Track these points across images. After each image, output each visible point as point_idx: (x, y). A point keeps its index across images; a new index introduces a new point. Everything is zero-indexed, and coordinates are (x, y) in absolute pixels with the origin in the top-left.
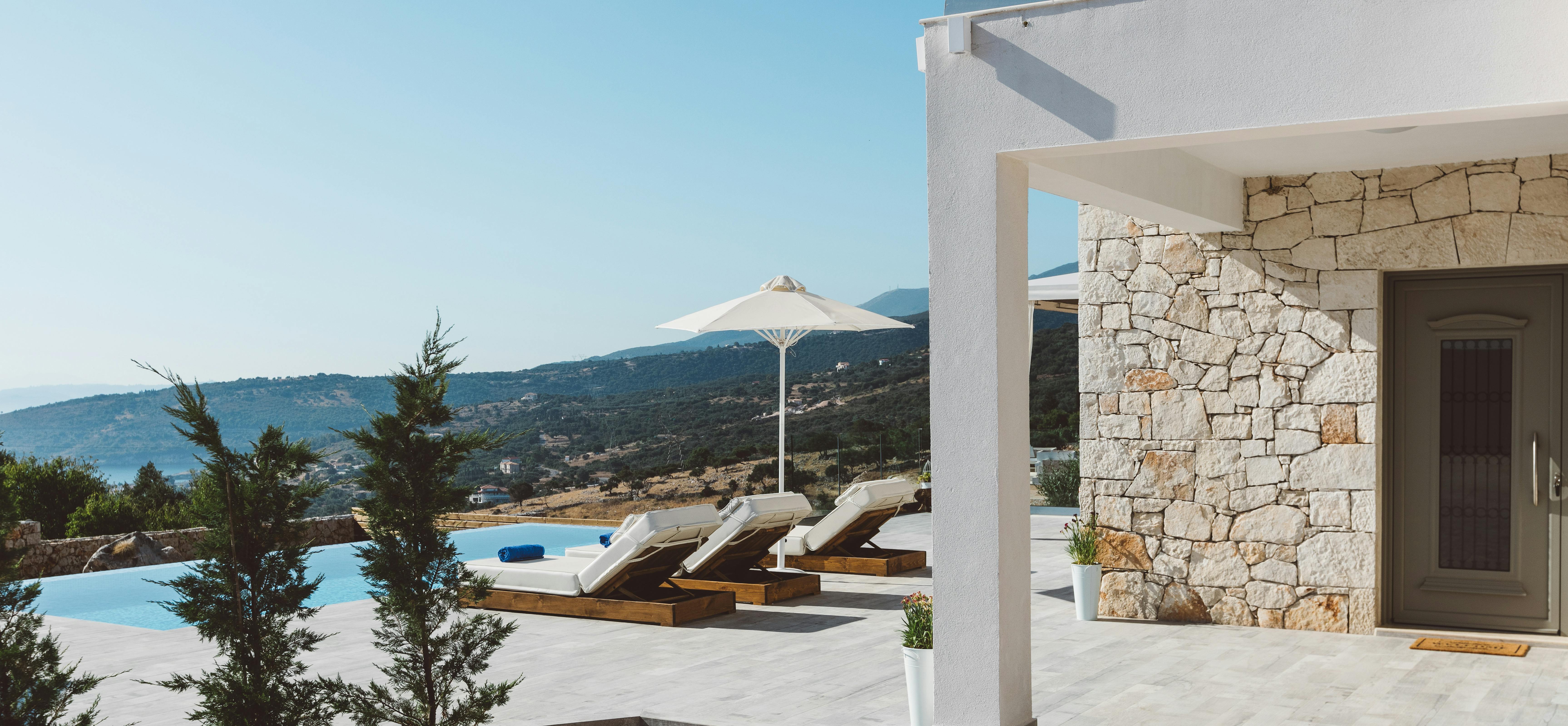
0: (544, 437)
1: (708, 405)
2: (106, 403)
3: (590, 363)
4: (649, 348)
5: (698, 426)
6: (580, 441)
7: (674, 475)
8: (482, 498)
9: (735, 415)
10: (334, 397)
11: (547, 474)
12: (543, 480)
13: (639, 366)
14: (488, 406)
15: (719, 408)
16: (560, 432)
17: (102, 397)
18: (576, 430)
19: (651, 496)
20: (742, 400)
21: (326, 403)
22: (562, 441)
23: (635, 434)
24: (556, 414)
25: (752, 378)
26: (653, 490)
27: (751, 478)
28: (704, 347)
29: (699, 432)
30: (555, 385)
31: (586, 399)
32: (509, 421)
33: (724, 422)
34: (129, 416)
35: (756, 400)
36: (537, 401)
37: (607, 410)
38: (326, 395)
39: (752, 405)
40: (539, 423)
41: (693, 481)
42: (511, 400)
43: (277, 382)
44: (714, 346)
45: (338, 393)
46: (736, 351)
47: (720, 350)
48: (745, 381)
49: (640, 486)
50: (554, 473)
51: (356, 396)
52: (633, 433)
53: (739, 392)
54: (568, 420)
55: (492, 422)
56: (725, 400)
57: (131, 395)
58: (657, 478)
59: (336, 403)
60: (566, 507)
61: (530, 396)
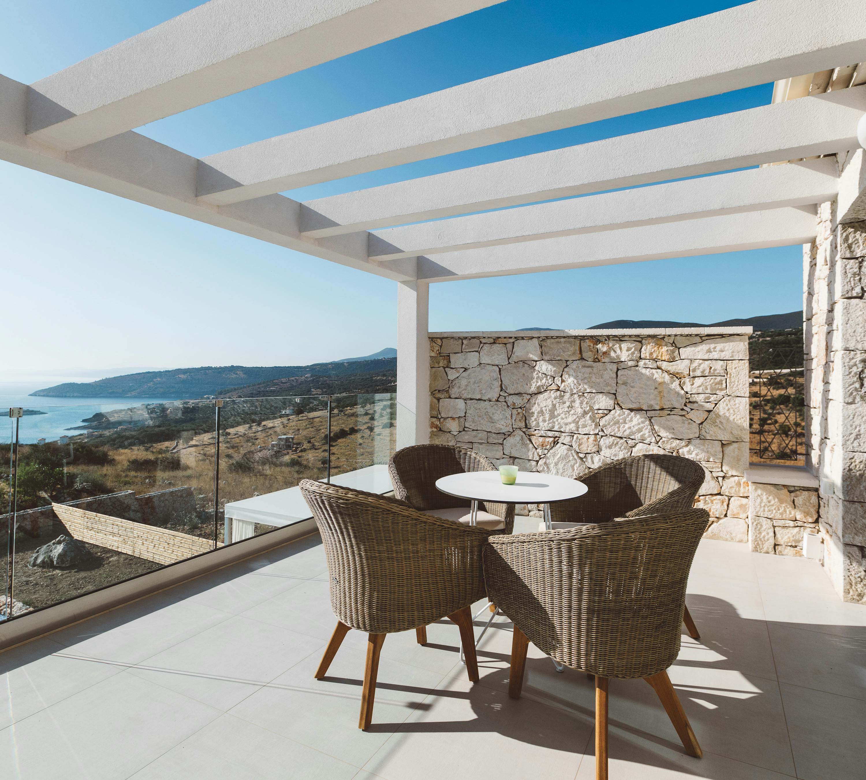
0: (313, 390)
1: (372, 380)
2: (150, 375)
3: (331, 364)
4: (353, 359)
5: (368, 387)
6: (326, 392)
7: (355, 407)
8: (288, 412)
9: (382, 383)
10: (237, 374)
11: (313, 403)
12: (311, 405)
13: (349, 365)
14: (293, 378)
15: (377, 381)
16: (319, 388)
17: (149, 372)
18: (324, 388)
19: (346, 415)
20: (385, 378)
21: (234, 376)
22: (319, 391)
23: (346, 390)
24: (318, 382)
25: (389, 370)
26: (346, 413)
27: (382, 409)
28: (372, 359)
29: (369, 389)
30: (319, 371)
31: (329, 377)
32: (300, 384)
33: (378, 386)
34: (159, 379)
35: (390, 378)
36: (311, 377)
37: (336, 381)
38: (234, 373)
39: (388, 380)
40: (311, 385)
41: (362, 409)
42: (301, 377)
43: (216, 368)
44: (376, 359)
45: (238, 372)
46: (384, 361)
47: (378, 360)
48: (387, 371)
49: (342, 411)
50: (316, 403)
51: (245, 374)
52: (345, 389)
53: (384, 375)
54: (322, 384)
55: (294, 384)
56: (379, 378)
57: (160, 372)
58: (349, 408)
59: (238, 376)
60: (315, 418)
61: (308, 375)
